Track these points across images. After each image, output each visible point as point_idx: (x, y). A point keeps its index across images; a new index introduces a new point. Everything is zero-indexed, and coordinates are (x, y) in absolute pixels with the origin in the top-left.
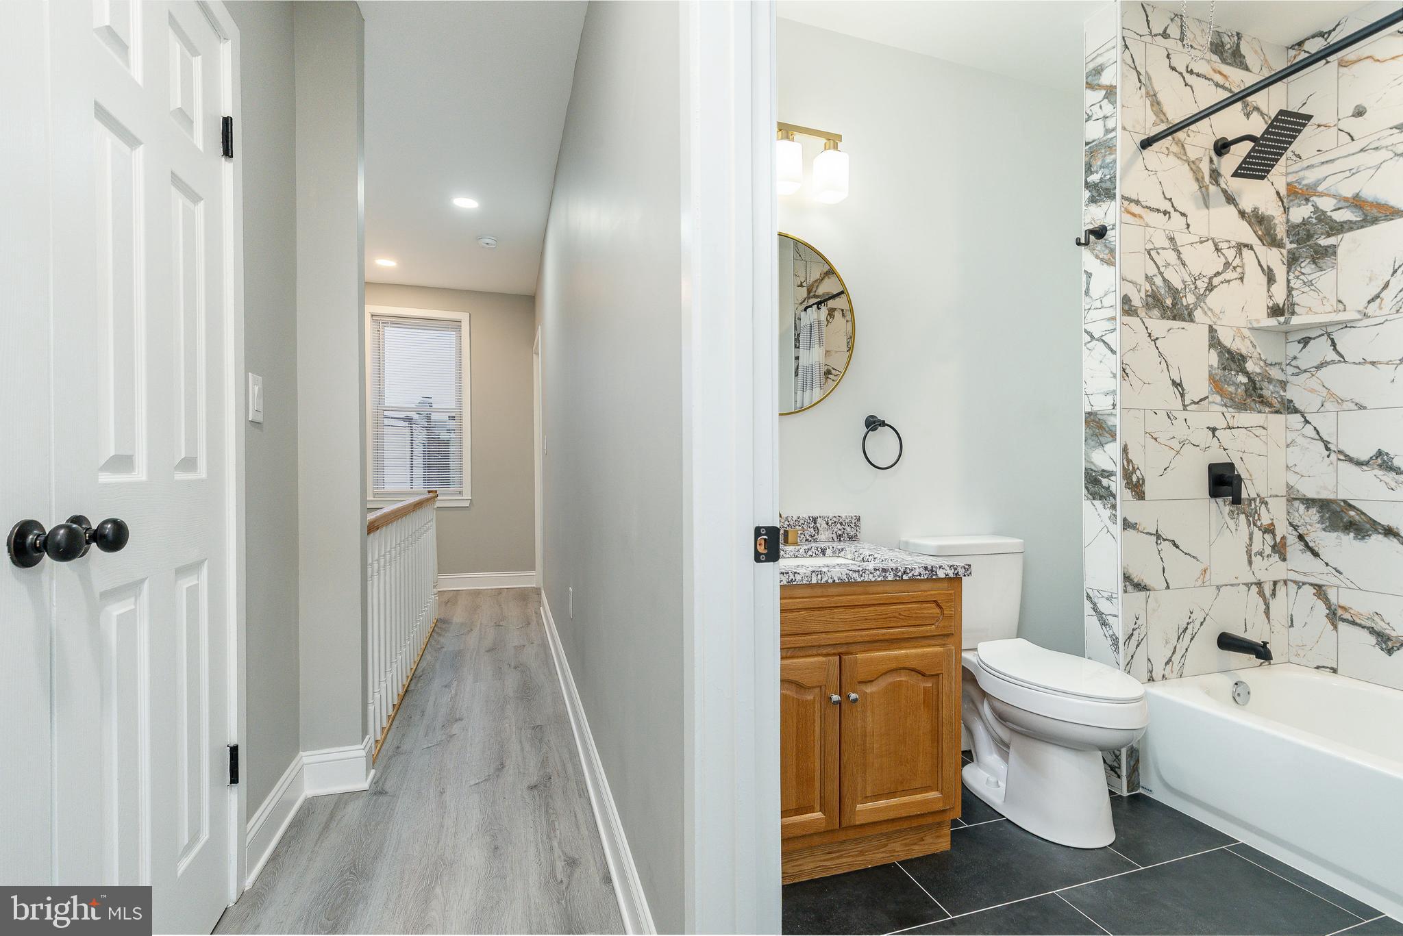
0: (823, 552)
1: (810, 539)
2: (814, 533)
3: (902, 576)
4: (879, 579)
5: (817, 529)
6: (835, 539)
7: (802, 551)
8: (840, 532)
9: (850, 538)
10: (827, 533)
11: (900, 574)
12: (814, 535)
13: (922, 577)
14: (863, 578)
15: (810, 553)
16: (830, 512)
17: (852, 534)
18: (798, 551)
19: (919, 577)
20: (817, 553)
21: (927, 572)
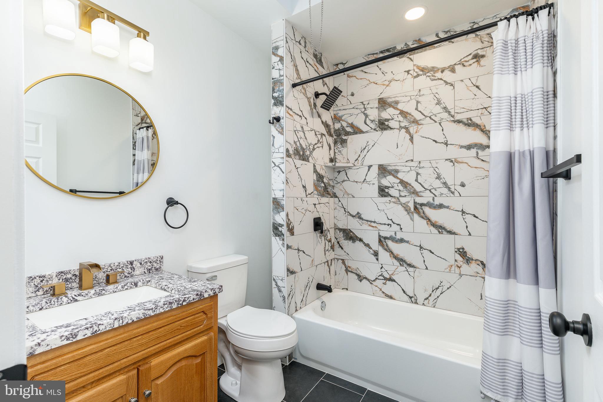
0: (136, 285)
1: (128, 275)
4: (167, 310)
5: (133, 269)
6: (146, 272)
7: (120, 287)
8: (150, 268)
9: (157, 269)
10: (140, 270)
11: (181, 302)
12: (131, 272)
13: (195, 301)
14: (155, 313)
15: (126, 287)
17: (158, 267)
18: (117, 288)
19: (193, 301)
20: (131, 286)
21: (198, 297)
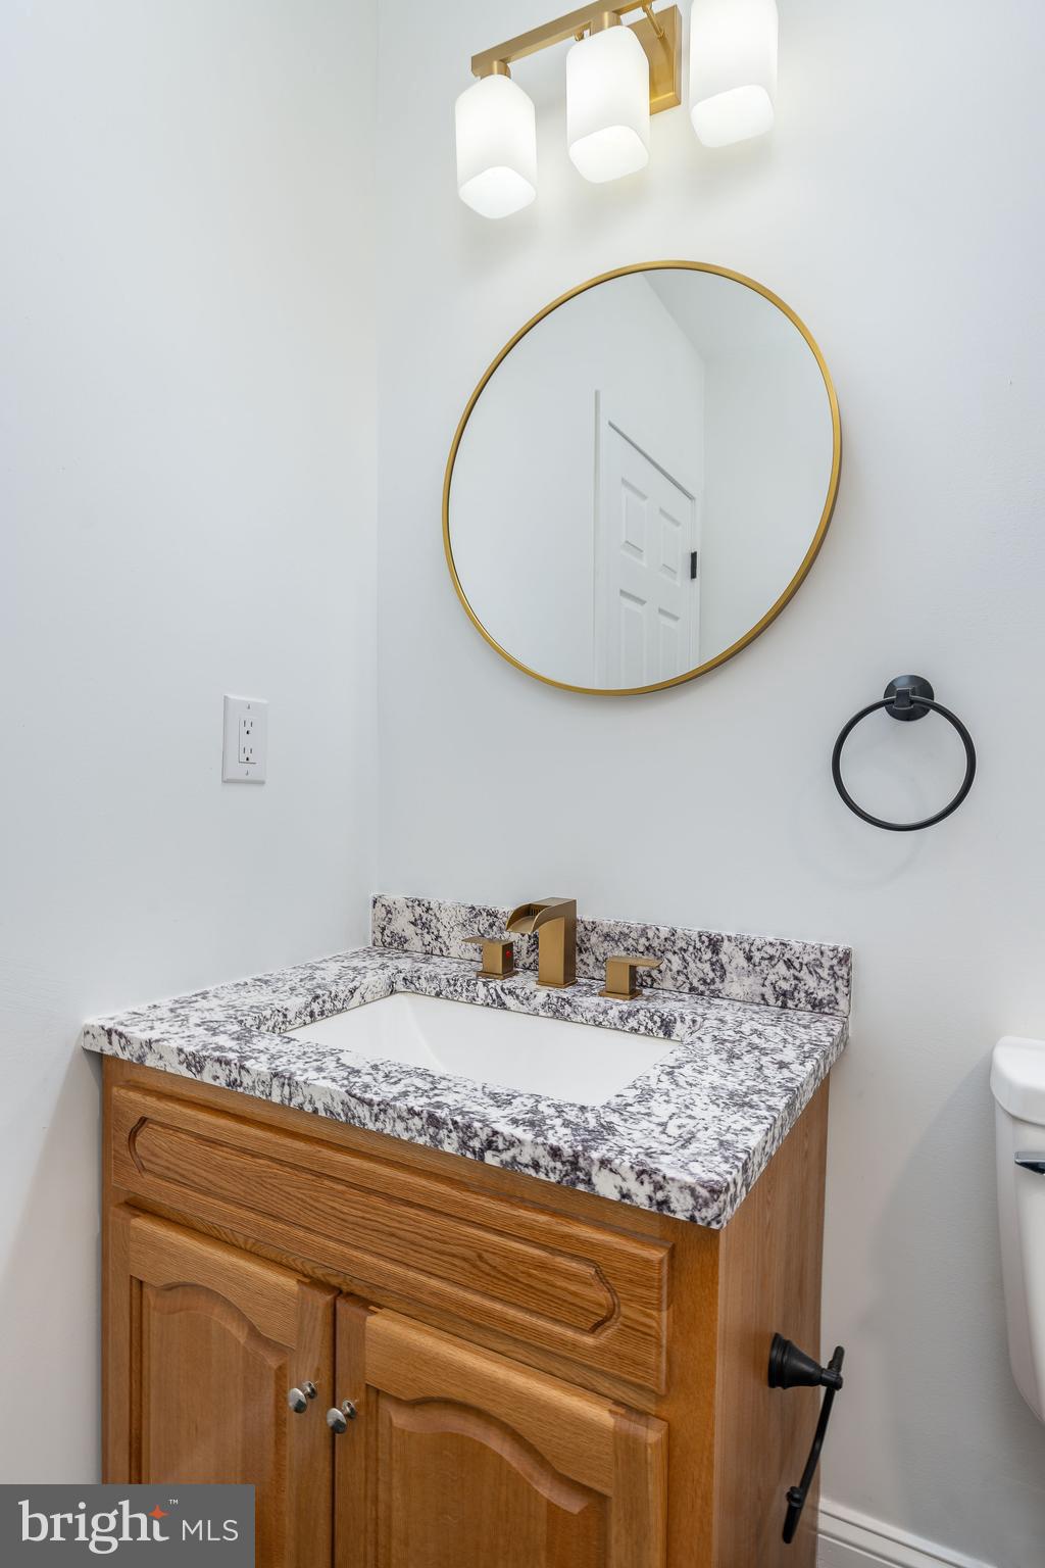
0: (667, 1027)
1: (702, 988)
2: (711, 975)
3: (482, 1151)
4: (421, 1141)
5: (720, 969)
6: (772, 1001)
7: (614, 1013)
8: (785, 986)
9: (816, 1005)
10: (748, 981)
11: (476, 1144)
12: (713, 981)
13: (542, 1176)
14: (379, 1125)
15: (632, 1023)
16: (764, 930)
17: (820, 995)
18: (605, 1012)
19: (531, 1172)
20: (650, 1025)
21: (559, 1165)
